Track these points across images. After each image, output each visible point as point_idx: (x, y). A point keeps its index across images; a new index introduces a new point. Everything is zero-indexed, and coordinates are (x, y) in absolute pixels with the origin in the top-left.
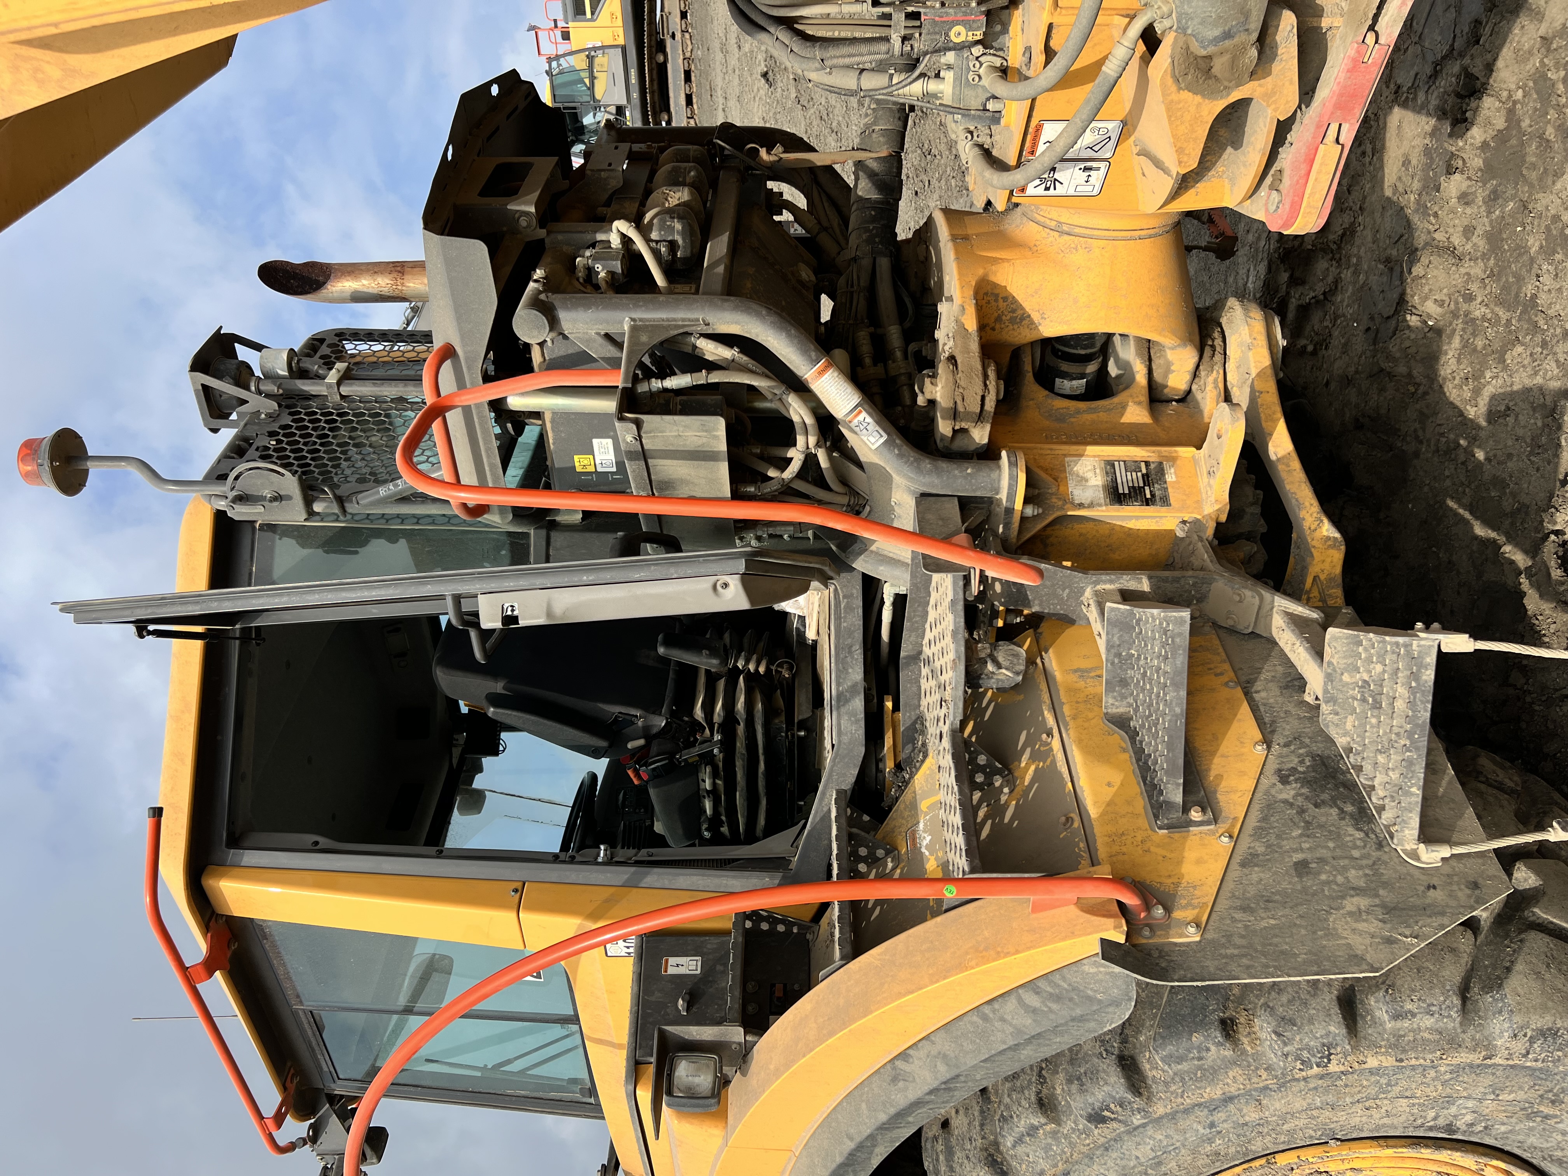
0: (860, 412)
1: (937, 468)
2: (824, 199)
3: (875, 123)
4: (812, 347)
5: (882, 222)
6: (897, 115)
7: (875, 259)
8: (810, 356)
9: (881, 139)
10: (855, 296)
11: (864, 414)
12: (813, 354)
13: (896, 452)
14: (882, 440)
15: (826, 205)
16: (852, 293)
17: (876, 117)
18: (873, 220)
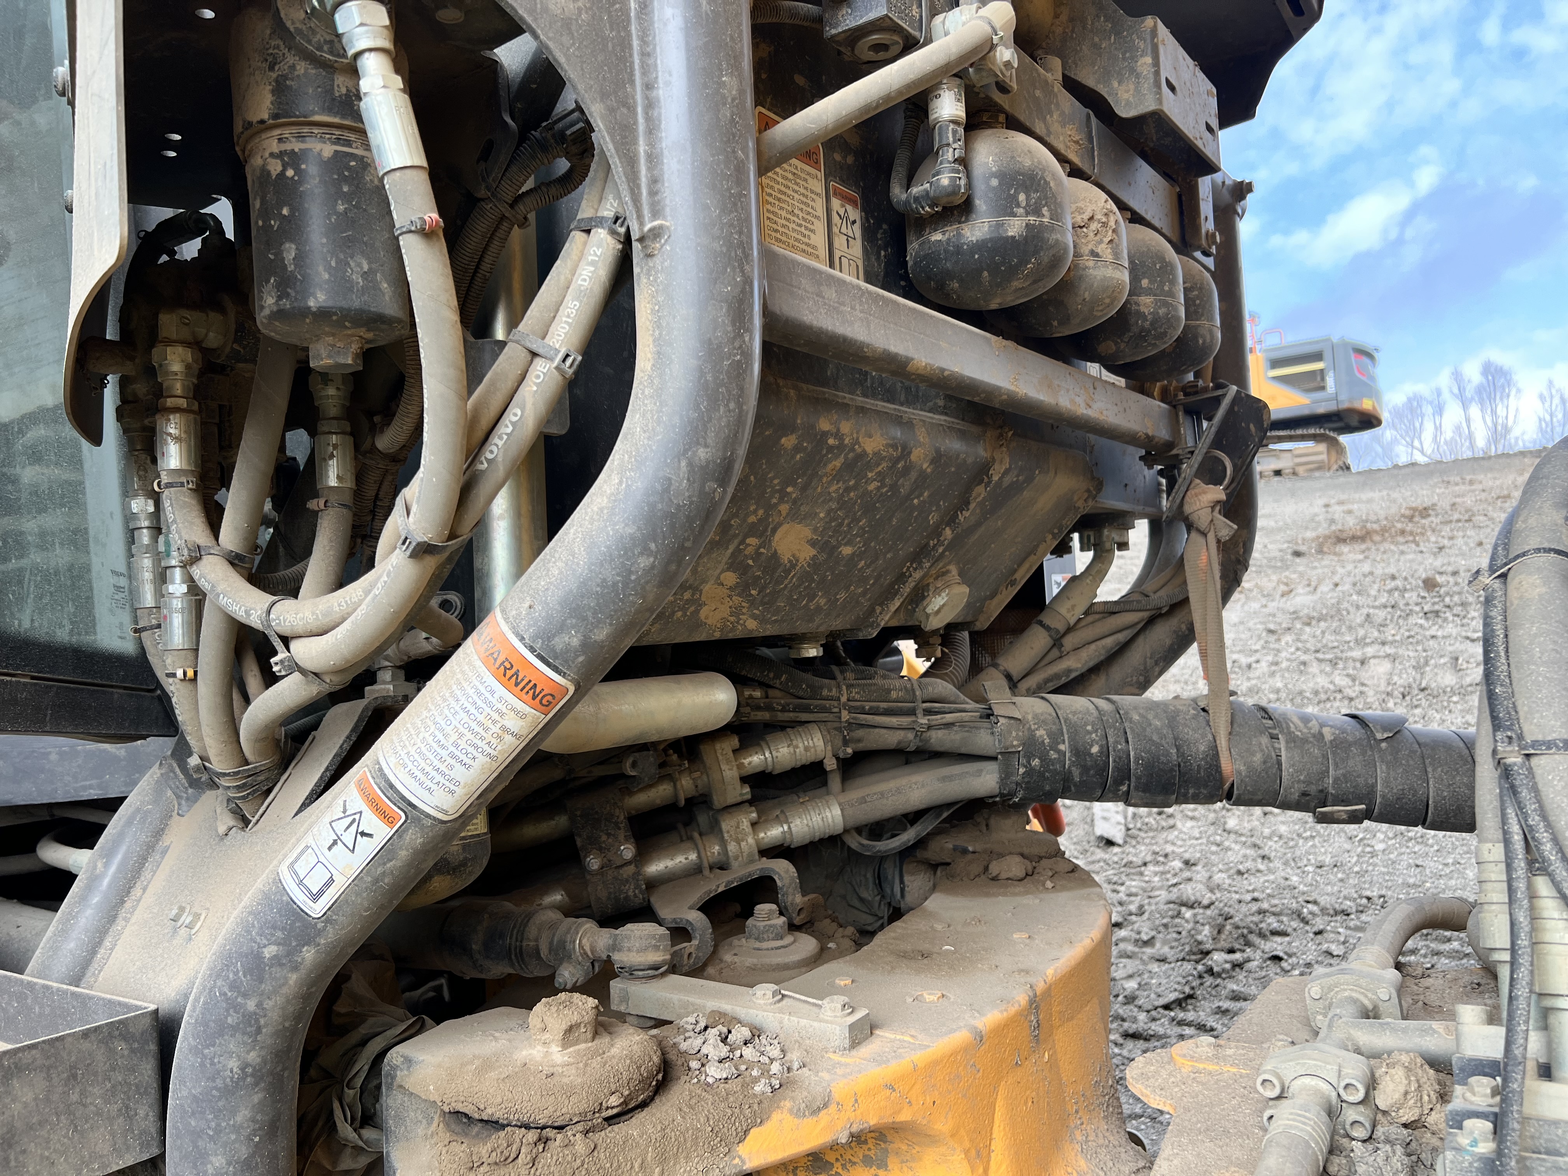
0: (387, 817)
1: (227, 1092)
2: (1122, 637)
3: (1292, 740)
4: (601, 634)
5: (1076, 773)
6: (1313, 789)
7: (995, 759)
8: (562, 628)
9: (1258, 758)
10: (905, 720)
11: (382, 832)
12: (572, 639)
13: (270, 951)
14: (301, 898)
15: (1109, 642)
16: (912, 712)
17: (1305, 741)
18: (1080, 752)
